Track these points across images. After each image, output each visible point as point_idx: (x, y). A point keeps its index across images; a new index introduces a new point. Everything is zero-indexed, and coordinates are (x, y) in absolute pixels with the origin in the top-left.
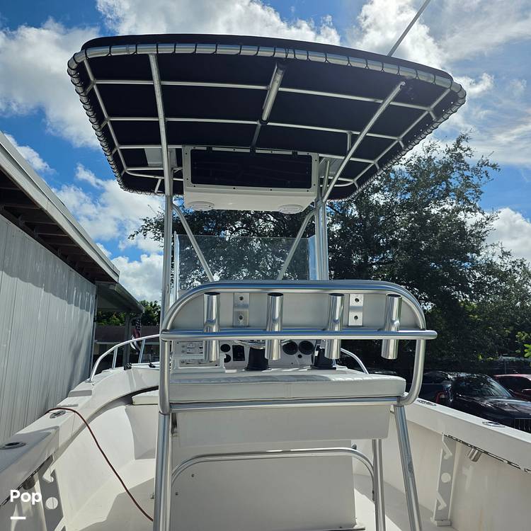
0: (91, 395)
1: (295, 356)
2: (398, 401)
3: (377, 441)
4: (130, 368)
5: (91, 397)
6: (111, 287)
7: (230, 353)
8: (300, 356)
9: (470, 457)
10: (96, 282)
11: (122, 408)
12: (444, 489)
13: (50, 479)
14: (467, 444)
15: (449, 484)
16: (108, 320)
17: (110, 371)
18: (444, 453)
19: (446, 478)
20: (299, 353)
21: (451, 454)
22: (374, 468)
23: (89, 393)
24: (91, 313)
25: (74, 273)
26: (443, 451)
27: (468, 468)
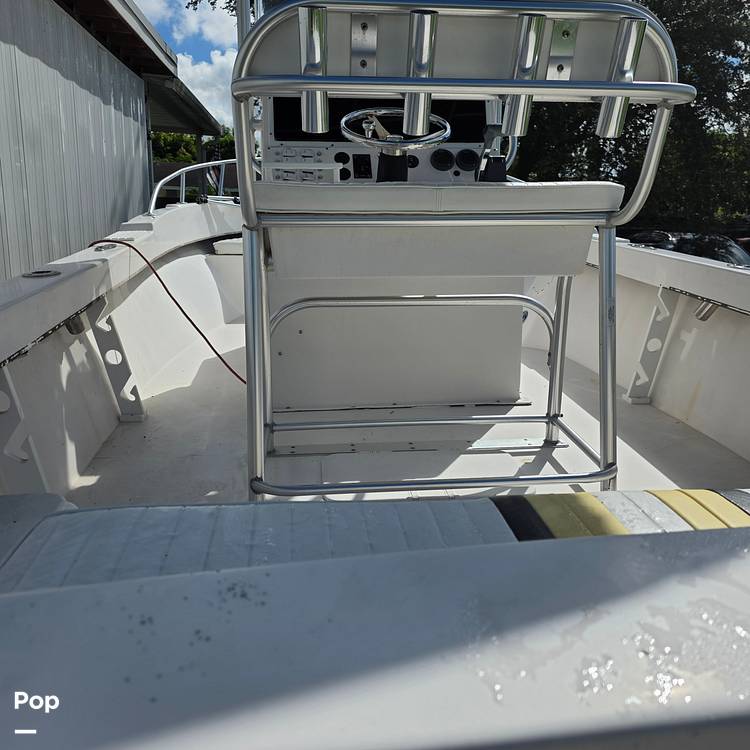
0: (151, 229)
1: (450, 173)
2: (608, 220)
3: (566, 278)
4: (206, 202)
5: (152, 232)
6: (168, 84)
7: (350, 166)
8: (457, 174)
9: (697, 316)
10: (144, 74)
11: (200, 259)
12: (649, 360)
13: (107, 328)
14: (696, 297)
15: (658, 353)
16: (175, 155)
17: (179, 205)
18: (658, 312)
19: (655, 345)
20: (455, 168)
21: (668, 314)
22: (556, 323)
23: (149, 227)
24: (142, 124)
25: (106, 54)
26: (658, 309)
27: (690, 332)
